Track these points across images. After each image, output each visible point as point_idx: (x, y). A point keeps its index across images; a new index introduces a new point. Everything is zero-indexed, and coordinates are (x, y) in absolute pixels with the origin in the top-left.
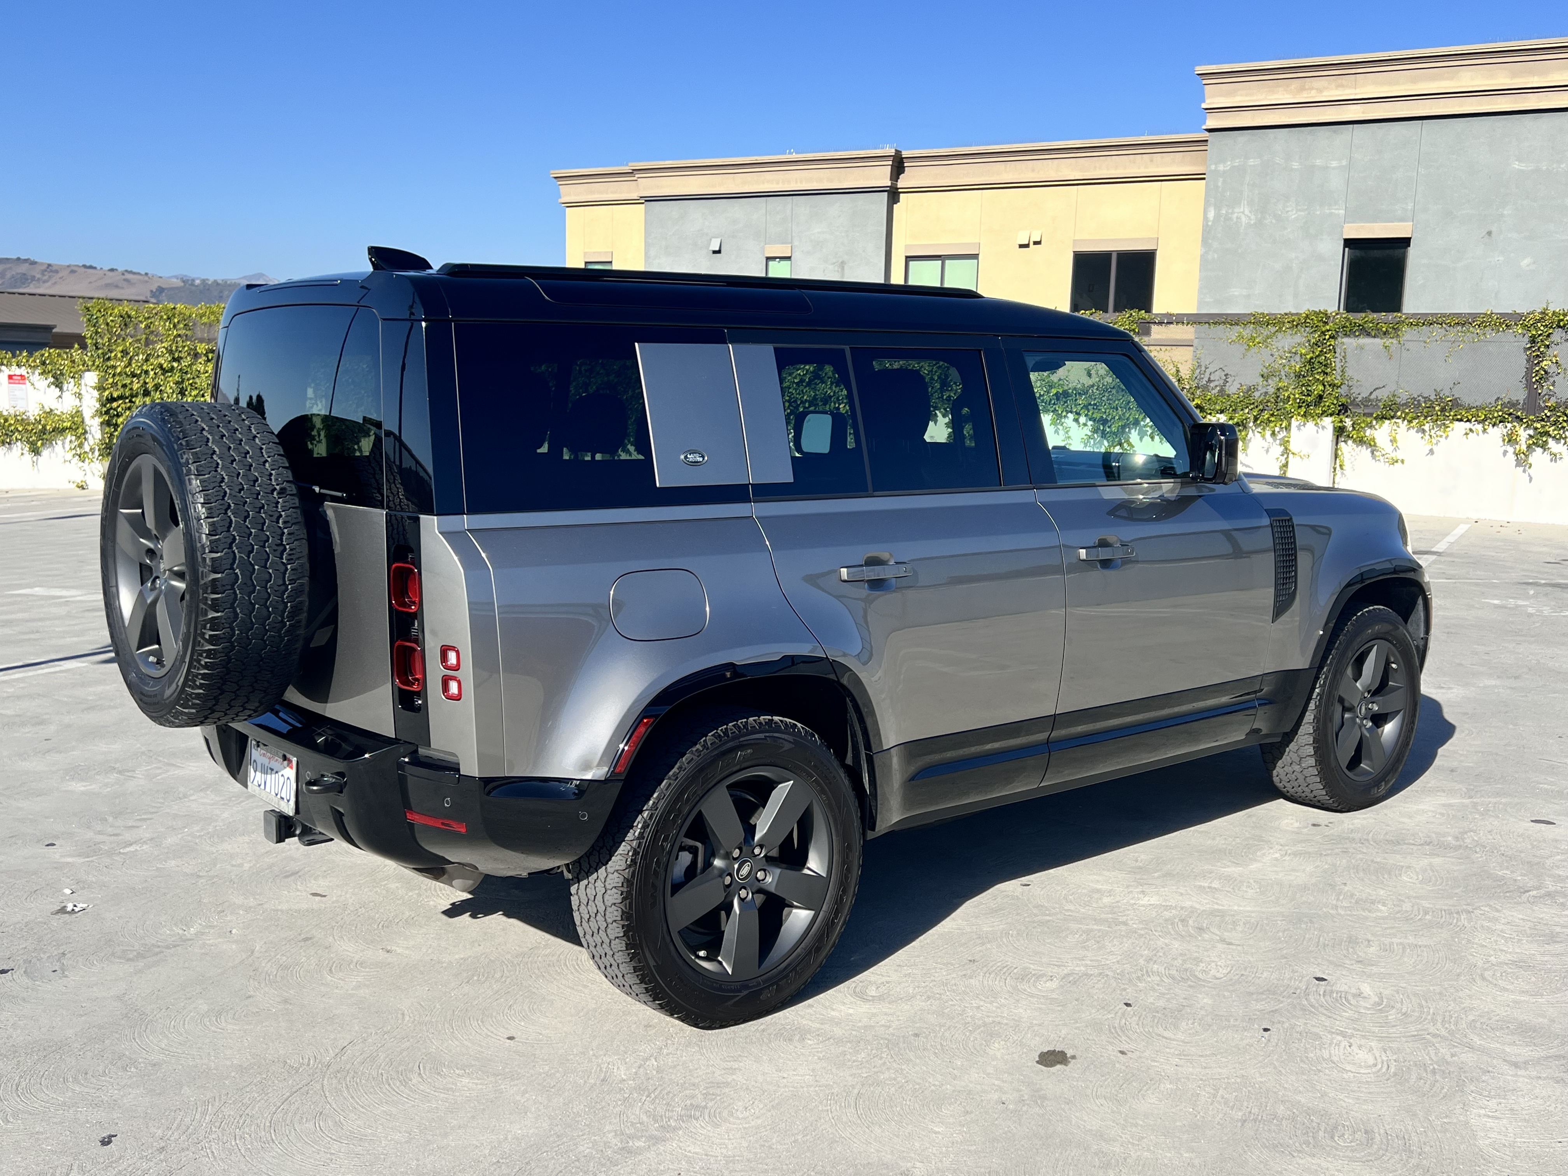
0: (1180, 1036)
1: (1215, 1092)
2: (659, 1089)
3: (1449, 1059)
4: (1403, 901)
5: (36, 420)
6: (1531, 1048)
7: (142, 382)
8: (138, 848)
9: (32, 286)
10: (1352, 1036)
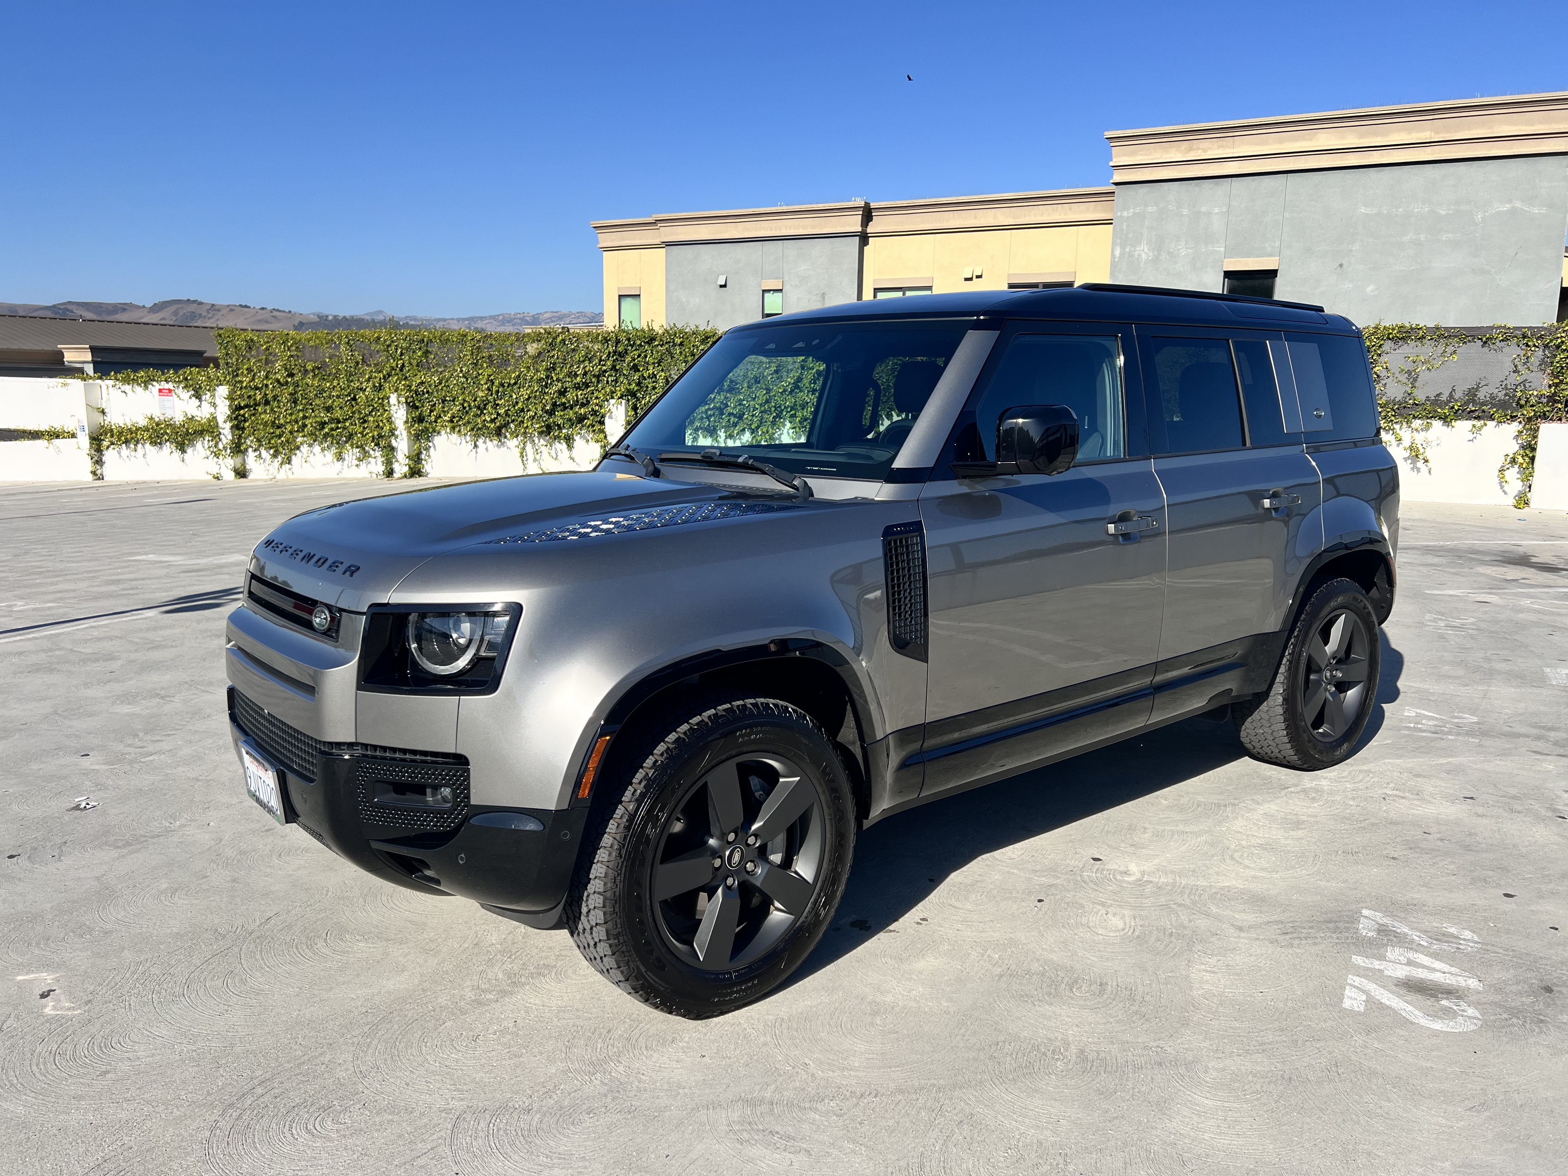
0: (968, 906)
1: (984, 952)
2: (520, 952)
3: (1187, 924)
4: (1182, 796)
5: (180, 424)
6: (1257, 915)
7: (263, 394)
8: (156, 758)
9: (199, 321)
10: (1111, 905)
